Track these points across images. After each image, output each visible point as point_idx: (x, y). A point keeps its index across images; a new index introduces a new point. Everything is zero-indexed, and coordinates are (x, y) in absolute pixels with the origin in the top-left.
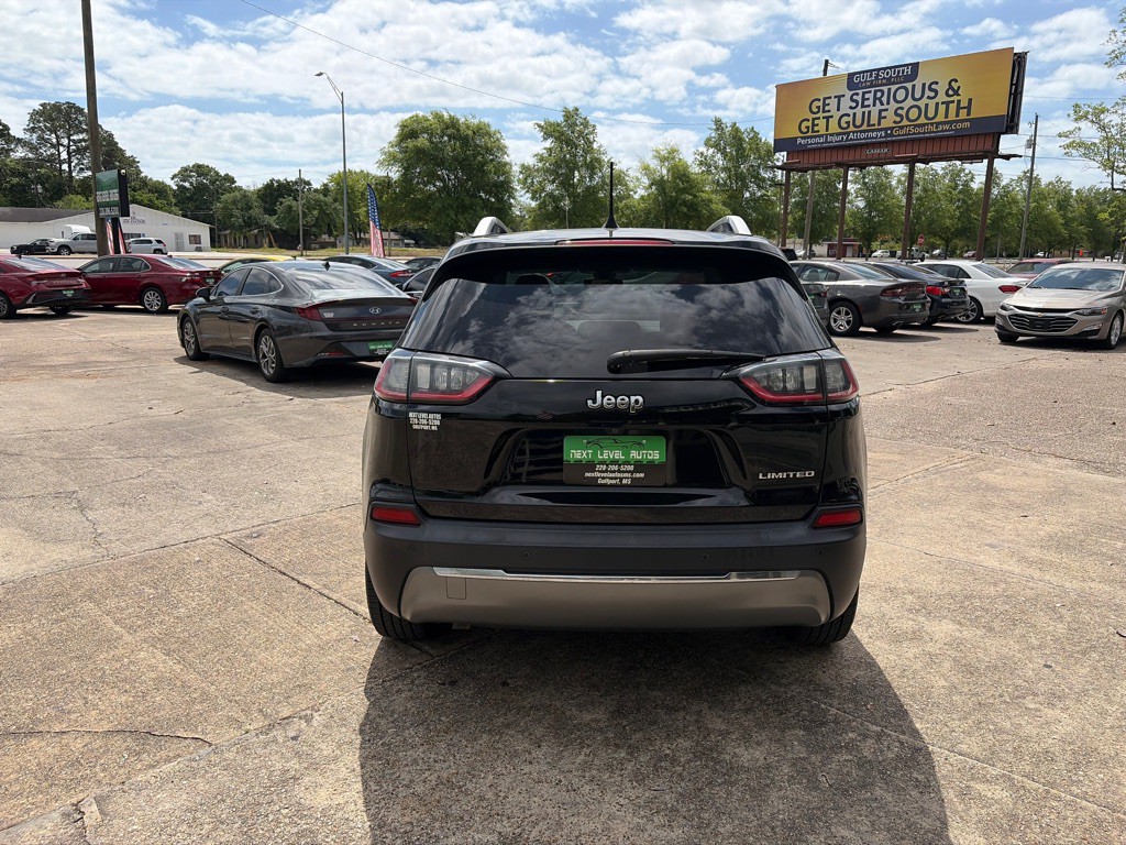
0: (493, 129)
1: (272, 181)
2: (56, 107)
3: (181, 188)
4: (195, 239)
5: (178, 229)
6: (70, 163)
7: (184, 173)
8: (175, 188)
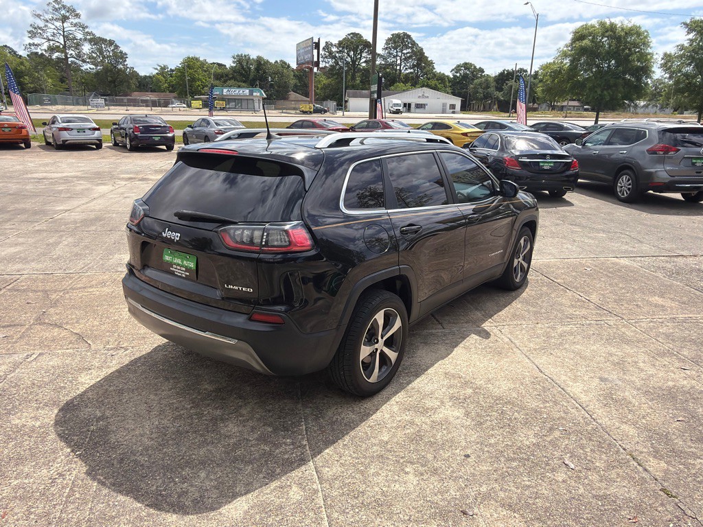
0: (643, 29)
1: (504, 71)
2: (398, 35)
3: (455, 76)
4: (453, 107)
5: (444, 101)
6: (400, 65)
7: (457, 69)
8: (452, 76)
